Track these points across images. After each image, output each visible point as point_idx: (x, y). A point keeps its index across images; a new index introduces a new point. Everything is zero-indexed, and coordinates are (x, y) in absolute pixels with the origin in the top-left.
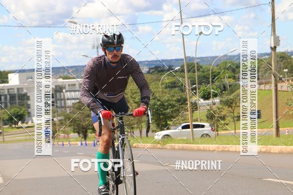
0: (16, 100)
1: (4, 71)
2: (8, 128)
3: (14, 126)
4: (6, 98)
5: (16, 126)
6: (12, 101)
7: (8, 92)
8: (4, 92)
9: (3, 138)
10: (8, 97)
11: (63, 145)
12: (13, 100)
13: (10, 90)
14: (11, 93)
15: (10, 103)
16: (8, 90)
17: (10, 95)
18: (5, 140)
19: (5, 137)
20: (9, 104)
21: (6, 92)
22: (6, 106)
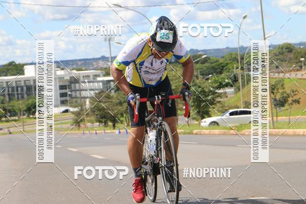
0: (32, 91)
1: (19, 64)
2: (26, 118)
3: (31, 116)
4: (22, 90)
5: (34, 116)
6: (28, 93)
7: (25, 83)
8: (21, 84)
9: (24, 128)
10: (25, 88)
11: (96, 133)
12: (29, 91)
13: (26, 82)
14: (27, 84)
15: (27, 94)
16: (25, 81)
17: (26, 86)
18: (25, 129)
19: (25, 127)
20: (25, 96)
21: (23, 84)
22: (23, 97)
